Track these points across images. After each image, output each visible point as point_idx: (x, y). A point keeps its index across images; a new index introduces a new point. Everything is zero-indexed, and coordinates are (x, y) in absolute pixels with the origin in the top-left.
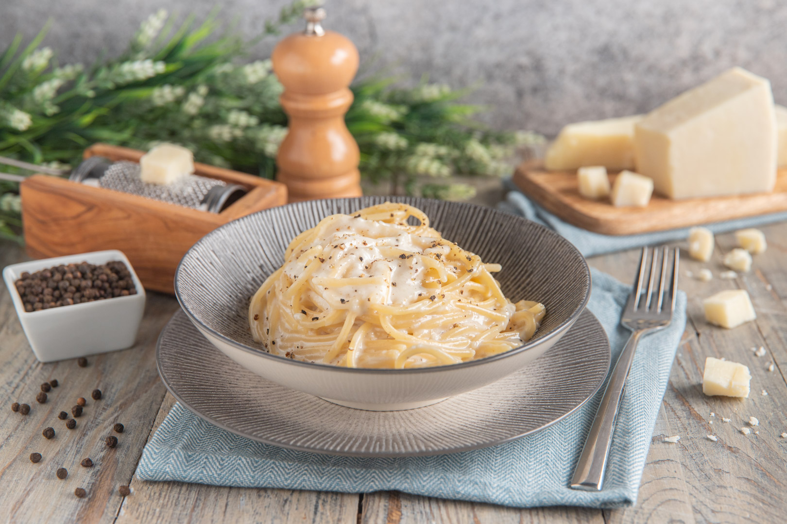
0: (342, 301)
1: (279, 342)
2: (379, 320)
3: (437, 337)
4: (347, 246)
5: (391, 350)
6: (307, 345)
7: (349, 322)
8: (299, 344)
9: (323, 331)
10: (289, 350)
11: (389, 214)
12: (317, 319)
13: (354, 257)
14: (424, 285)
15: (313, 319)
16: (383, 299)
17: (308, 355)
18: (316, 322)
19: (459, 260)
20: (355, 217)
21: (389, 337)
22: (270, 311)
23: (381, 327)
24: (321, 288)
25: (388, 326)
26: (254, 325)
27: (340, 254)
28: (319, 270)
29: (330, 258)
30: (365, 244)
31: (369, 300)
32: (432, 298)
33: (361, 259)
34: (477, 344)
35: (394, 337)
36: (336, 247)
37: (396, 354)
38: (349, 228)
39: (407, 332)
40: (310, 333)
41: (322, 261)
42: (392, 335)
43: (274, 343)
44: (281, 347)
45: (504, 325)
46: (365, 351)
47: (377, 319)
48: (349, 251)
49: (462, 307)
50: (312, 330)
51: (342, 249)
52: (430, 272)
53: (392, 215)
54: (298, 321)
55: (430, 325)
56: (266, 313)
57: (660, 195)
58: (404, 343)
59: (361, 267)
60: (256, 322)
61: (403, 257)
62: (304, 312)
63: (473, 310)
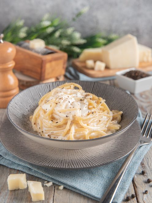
0: (67, 116)
1: (44, 132)
2: (79, 122)
3: (96, 126)
4: (64, 98)
5: (84, 132)
6: (55, 132)
7: (69, 123)
8: (52, 131)
9: (59, 127)
10: (48, 134)
11: (69, 86)
12: (58, 122)
13: (67, 102)
14: (89, 109)
15: (56, 123)
16: (79, 115)
17: (55, 135)
18: (57, 124)
19: (96, 100)
20: (62, 88)
21: (82, 127)
22: (39, 121)
23: (80, 124)
24: (58, 113)
25: (82, 123)
26: (34, 126)
27: (62, 101)
28: (56, 106)
29: (59, 103)
30: (68, 97)
31: (75, 115)
32: (93, 113)
33: (69, 102)
34: (107, 126)
35: (84, 127)
36: (60, 99)
37: (86, 132)
38: (61, 92)
39: (86, 125)
40: (55, 128)
41: (57, 104)
42: (83, 126)
43: (43, 132)
44: (45, 133)
45: (111, 118)
46: (75, 132)
47: (78, 121)
48: (65, 99)
49: (100, 115)
50: (55, 126)
51: (62, 99)
52: (90, 104)
53: (70, 87)
54: (51, 124)
55: (93, 122)
56: (37, 122)
57: (107, 68)
58: (87, 129)
59: (70, 104)
60: (35, 125)
61: (81, 100)
62: (52, 121)
63: (103, 115)
